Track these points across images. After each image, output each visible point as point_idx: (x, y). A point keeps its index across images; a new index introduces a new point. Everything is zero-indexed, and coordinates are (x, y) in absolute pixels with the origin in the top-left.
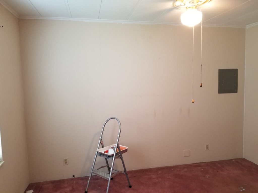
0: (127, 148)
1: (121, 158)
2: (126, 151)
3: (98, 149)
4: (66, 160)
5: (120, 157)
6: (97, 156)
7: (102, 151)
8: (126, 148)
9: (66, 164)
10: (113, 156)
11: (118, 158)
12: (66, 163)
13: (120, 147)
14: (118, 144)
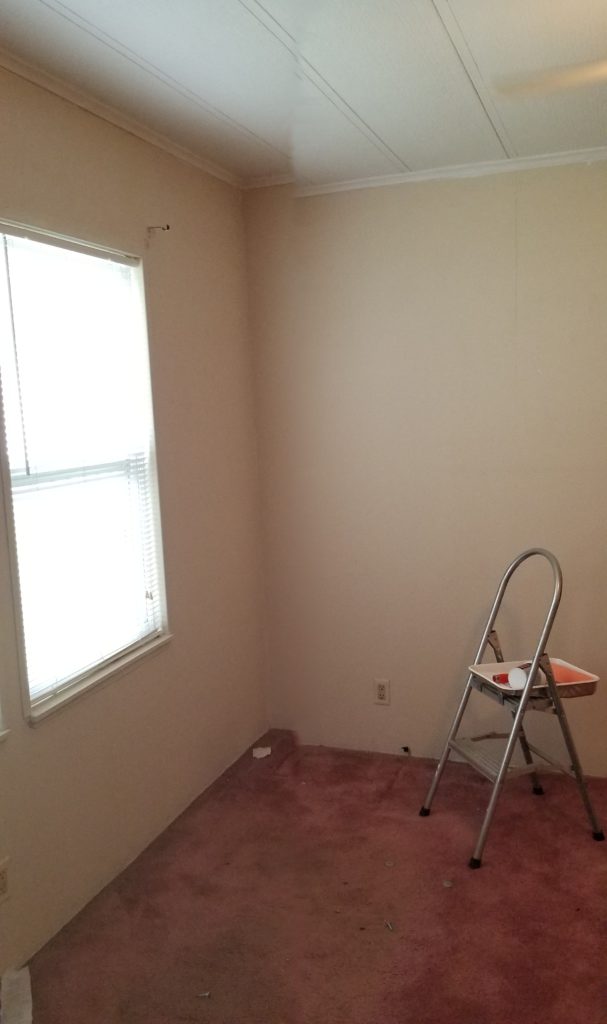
0: (595, 678)
1: (559, 712)
2: (588, 689)
3: (479, 663)
4: (381, 688)
5: (554, 707)
6: (470, 689)
7: (488, 673)
8: (590, 678)
9: (382, 701)
10: (519, 698)
11: (543, 709)
12: (382, 698)
13: (550, 667)
14: (542, 654)
